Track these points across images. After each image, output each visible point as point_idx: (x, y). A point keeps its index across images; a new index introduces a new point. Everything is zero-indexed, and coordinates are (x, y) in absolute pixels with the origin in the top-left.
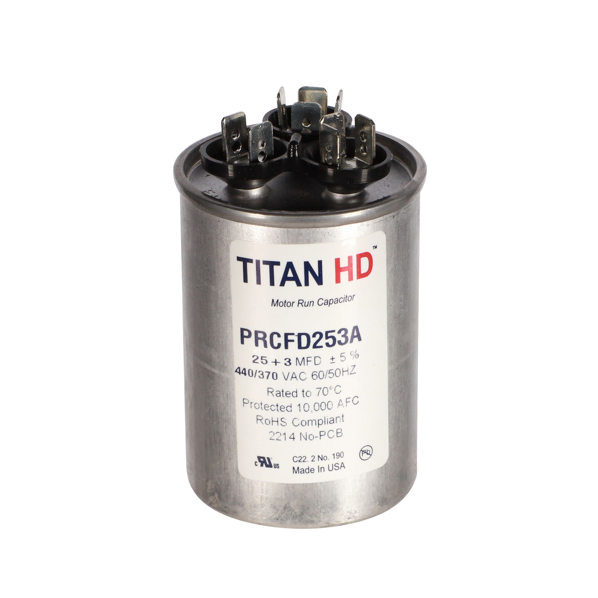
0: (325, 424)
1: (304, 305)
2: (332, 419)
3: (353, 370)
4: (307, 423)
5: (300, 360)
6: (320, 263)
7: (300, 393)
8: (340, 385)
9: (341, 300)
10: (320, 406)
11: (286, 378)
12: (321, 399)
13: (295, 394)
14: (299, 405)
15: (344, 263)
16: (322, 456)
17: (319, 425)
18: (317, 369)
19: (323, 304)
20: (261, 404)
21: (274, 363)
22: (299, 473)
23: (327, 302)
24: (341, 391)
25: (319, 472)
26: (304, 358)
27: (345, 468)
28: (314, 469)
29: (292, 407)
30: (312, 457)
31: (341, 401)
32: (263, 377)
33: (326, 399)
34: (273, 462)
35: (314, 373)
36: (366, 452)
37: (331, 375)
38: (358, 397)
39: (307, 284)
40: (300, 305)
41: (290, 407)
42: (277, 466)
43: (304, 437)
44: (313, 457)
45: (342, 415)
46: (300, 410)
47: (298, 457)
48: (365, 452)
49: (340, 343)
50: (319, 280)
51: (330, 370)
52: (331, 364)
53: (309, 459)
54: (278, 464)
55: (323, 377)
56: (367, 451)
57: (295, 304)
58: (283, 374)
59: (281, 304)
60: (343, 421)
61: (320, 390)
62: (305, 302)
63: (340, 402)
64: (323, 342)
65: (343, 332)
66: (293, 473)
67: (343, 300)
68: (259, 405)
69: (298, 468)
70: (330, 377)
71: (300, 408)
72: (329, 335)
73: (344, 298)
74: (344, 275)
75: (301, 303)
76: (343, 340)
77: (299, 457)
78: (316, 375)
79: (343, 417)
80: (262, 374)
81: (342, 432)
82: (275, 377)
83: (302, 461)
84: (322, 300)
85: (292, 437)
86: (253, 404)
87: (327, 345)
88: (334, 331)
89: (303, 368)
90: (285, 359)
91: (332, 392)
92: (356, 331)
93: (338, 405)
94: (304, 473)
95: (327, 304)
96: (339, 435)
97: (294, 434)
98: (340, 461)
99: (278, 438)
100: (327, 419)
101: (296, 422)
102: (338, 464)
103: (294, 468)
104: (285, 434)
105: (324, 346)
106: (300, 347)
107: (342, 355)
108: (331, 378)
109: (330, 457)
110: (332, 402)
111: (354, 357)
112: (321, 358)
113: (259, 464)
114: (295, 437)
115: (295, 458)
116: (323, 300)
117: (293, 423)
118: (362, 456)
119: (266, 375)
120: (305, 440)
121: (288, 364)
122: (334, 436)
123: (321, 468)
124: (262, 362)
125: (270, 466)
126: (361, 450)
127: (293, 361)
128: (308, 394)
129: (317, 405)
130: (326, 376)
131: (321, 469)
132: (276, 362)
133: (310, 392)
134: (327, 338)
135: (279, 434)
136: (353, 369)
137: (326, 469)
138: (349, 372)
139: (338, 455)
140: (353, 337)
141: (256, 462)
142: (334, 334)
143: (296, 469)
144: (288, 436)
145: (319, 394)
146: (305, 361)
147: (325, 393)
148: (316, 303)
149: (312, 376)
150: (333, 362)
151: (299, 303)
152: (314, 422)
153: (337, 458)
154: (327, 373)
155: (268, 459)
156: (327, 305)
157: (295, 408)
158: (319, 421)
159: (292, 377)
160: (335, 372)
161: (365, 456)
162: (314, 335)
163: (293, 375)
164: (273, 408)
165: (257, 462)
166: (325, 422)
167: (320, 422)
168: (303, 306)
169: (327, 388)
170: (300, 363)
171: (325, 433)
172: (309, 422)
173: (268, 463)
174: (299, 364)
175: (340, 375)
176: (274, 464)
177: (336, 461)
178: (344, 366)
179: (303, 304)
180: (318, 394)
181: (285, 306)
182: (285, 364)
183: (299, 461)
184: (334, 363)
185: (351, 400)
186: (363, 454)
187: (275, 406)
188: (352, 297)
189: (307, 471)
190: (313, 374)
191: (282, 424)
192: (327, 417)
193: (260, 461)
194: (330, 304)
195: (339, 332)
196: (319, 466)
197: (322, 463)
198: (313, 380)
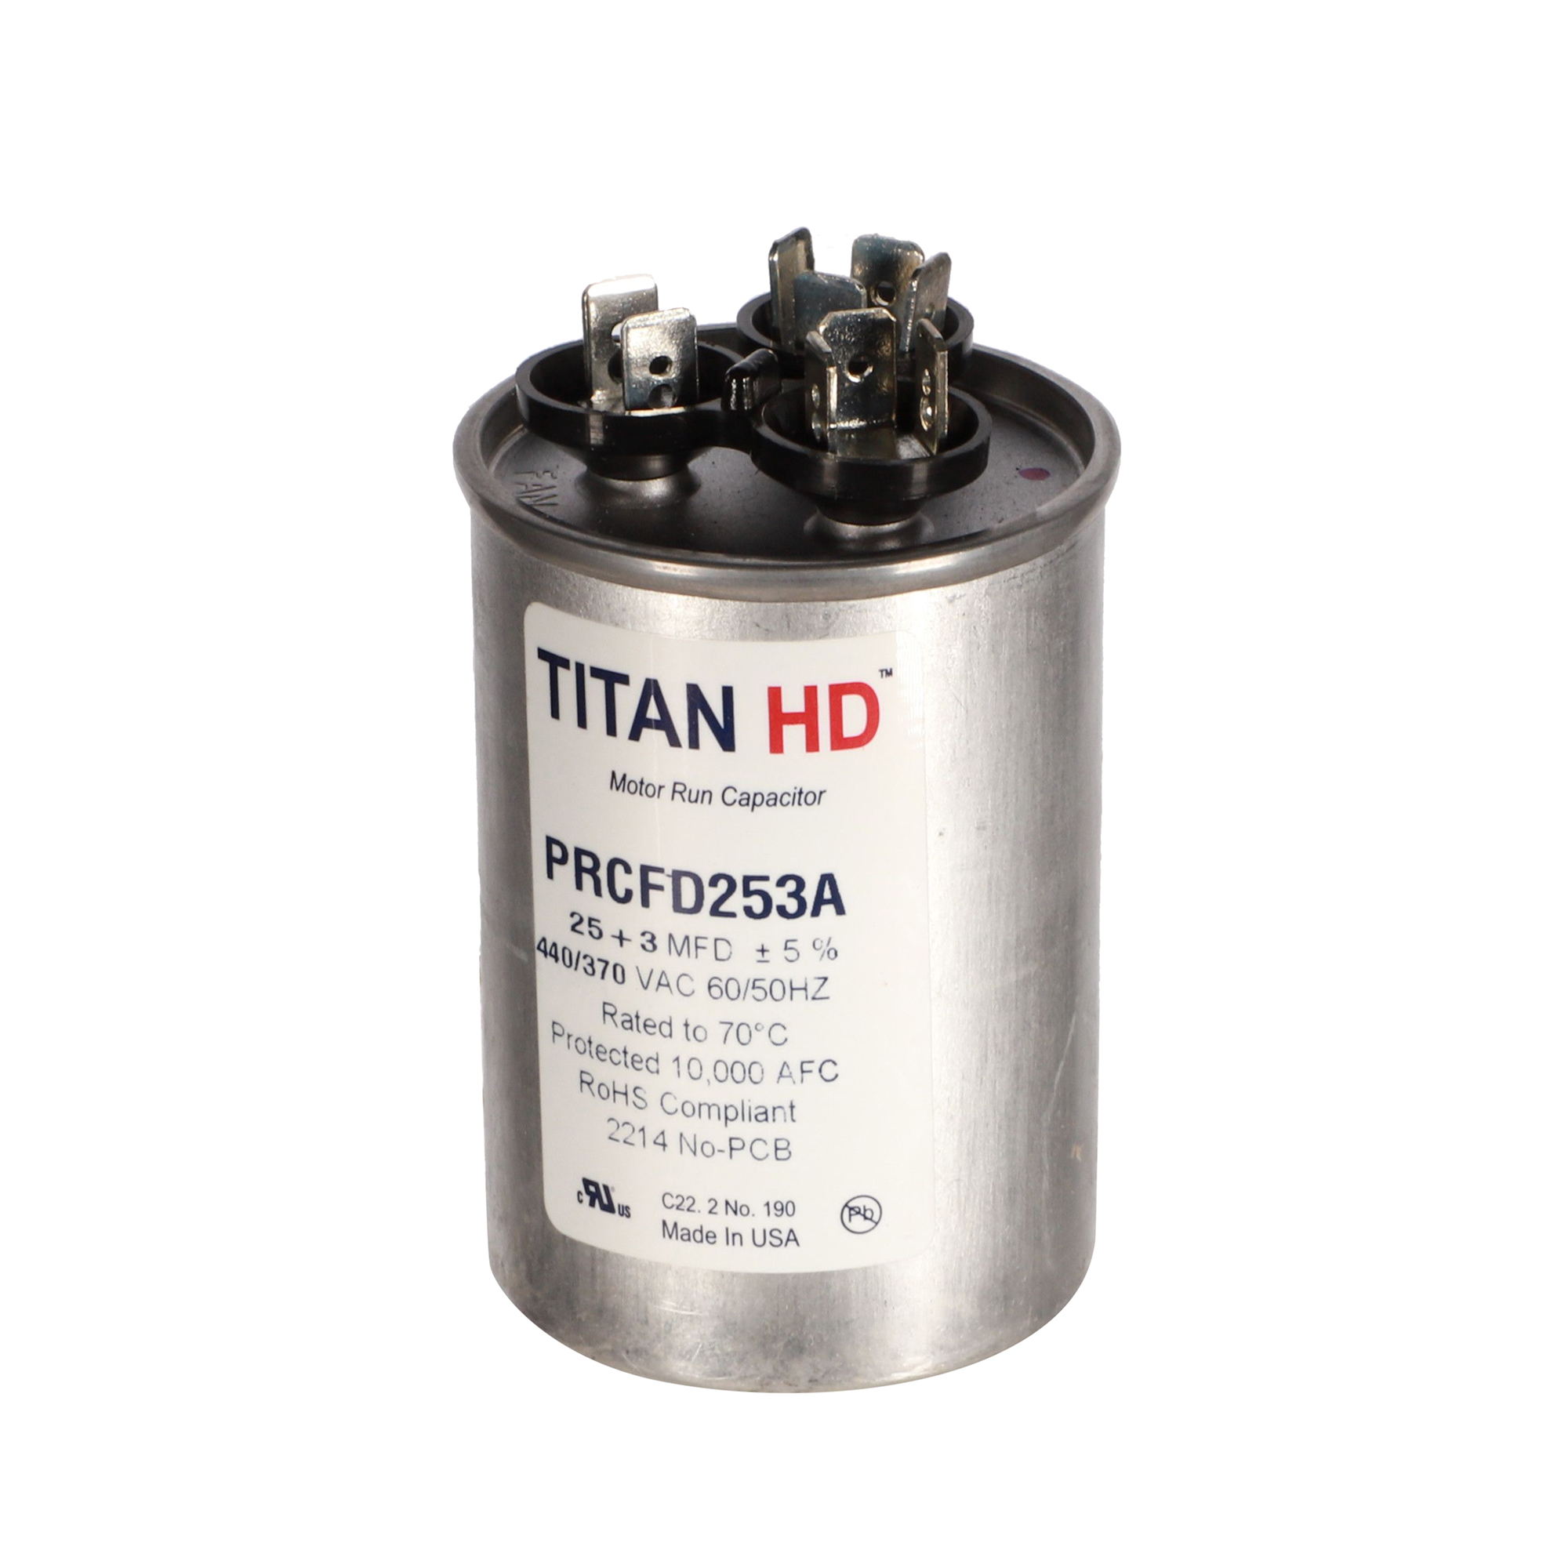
0: (743, 1119)
1: (686, 798)
2: (763, 1110)
3: (822, 989)
4: (697, 1110)
5: (679, 941)
6: (728, 693)
7: (679, 1029)
8: (783, 1023)
9: (786, 799)
10: (731, 1071)
11: (645, 984)
12: (732, 1052)
13: (666, 1029)
14: (677, 1059)
15: (793, 703)
16: (736, 1202)
17: (728, 1122)
18: (723, 971)
19: (737, 803)
20: (590, 1042)
21: (618, 941)
22: (677, 1238)
23: (748, 799)
24: (786, 1040)
25: (728, 1243)
26: (687, 938)
27: (798, 1244)
28: (714, 1233)
29: (660, 1061)
30: (710, 1201)
31: (788, 1066)
32: (594, 971)
33: (746, 1055)
34: (617, 1200)
35: (714, 982)
36: (862, 1212)
37: (760, 994)
38: (837, 1061)
39: (694, 743)
40: (677, 796)
41: (655, 1062)
42: (625, 1212)
43: (688, 1145)
44: (713, 1203)
45: (789, 1104)
46: (679, 1073)
47: (675, 1196)
48: (858, 1213)
49: (782, 911)
50: (726, 738)
51: (755, 980)
52: (759, 964)
53: (703, 1205)
54: (627, 1208)
55: (738, 996)
56: (865, 1210)
57: (667, 792)
58: (638, 971)
59: (632, 787)
60: (793, 1121)
61: (730, 1028)
62: (690, 791)
63: (782, 1069)
64: (736, 902)
65: (791, 886)
66: (664, 1236)
67: (791, 799)
68: (584, 1043)
69: (675, 1225)
70: (755, 998)
71: (678, 1067)
72: (754, 885)
73: (795, 794)
74: (794, 735)
75: (681, 793)
76: (792, 906)
77: (677, 1197)
78: (720, 988)
79: (794, 1110)
80: (591, 964)
81: (790, 1148)
82: (619, 977)
83: (686, 1208)
84: (731, 790)
85: (660, 1140)
86: (573, 1040)
87: (748, 911)
88: (766, 878)
89: (684, 963)
90: (643, 934)
91: (760, 1038)
92: (831, 888)
93: (778, 1075)
94: (689, 1239)
95: (748, 804)
96: (781, 1154)
97: (666, 1134)
98: (784, 1224)
99: (627, 1138)
100: (750, 1108)
101: (671, 1104)
102: (780, 1232)
103: (664, 1223)
104: (642, 1130)
105: (741, 914)
106: (678, 907)
107: (790, 945)
108: (758, 1000)
109: (758, 1209)
110: (761, 1066)
111: (822, 956)
112: (731, 943)
113: (586, 1198)
114: (666, 1142)
115: (667, 1198)
116: (736, 791)
117: (662, 1104)
118: (850, 1220)
119: (599, 967)
120: (692, 1154)
121: (649, 946)
122: (767, 1155)
123: (734, 1235)
124: (591, 933)
125: (609, 1208)
126: (846, 1205)
127: (662, 942)
128: (700, 1034)
129: (721, 1068)
130: (745, 994)
131: (733, 1237)
132: (621, 938)
133: (705, 1030)
134: (747, 893)
135: (628, 1128)
136: (822, 986)
137: (747, 1239)
138: (811, 992)
139: (779, 1206)
140: (820, 901)
141: (579, 1193)
142: (769, 887)
143: (670, 1226)
144: (651, 1135)
145: (728, 1038)
146: (689, 945)
147: (744, 1037)
148: (717, 797)
149: (710, 987)
150: (765, 958)
151: (674, 791)
152: (714, 1110)
153: (776, 1215)
154: (747, 985)
155: (606, 1188)
156: (746, 807)
157: (667, 1066)
158: (726, 1108)
159: (659, 984)
160: (769, 986)
161: (858, 1223)
162: (714, 882)
163: (661, 977)
164: (616, 1057)
165: (582, 1194)
166: (742, 1114)
167: (731, 1113)
168: (684, 800)
169: (748, 1026)
170: (679, 949)
171: (744, 1145)
172: (702, 1107)
173: (605, 1201)
174: (675, 951)
175: (783, 996)
176: (619, 1206)
177: (773, 1222)
178: (797, 974)
179: (686, 795)
180: (725, 1039)
181: (641, 794)
182: (643, 947)
183: (678, 1208)
184: (767, 961)
185: (815, 1067)
186: (850, 1215)
187: (619, 1053)
188: (818, 797)
189: (698, 1236)
190: (712, 984)
191: (636, 1103)
192: (749, 1104)
193: (588, 1192)
194: (754, 804)
195: (781, 882)
196: (727, 1230)
197: (736, 1223)
198: (711, 998)
